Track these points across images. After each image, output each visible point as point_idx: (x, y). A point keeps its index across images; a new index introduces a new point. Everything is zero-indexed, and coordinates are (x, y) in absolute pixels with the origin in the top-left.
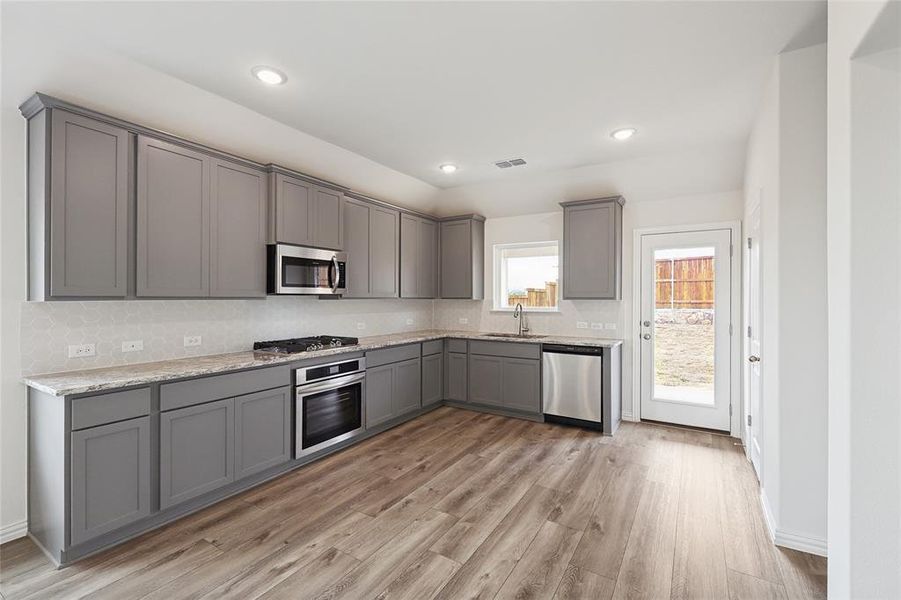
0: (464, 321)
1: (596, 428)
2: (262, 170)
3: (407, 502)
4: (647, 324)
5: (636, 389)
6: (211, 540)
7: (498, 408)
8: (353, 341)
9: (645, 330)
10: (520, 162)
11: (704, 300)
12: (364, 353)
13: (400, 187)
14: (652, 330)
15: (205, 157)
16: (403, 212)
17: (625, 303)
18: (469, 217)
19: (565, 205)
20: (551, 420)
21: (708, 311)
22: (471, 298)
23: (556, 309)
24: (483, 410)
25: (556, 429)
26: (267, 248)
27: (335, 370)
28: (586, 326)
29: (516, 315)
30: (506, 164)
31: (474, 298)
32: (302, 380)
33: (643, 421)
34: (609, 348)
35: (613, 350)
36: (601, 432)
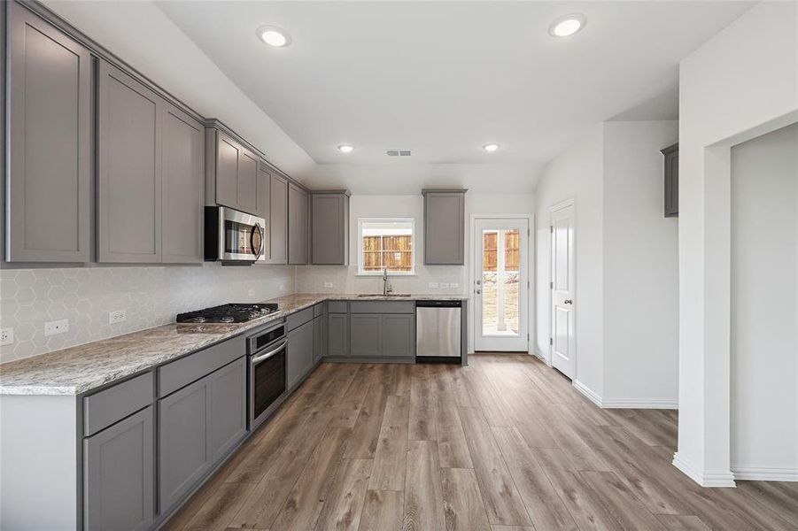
0: (329, 285)
1: (455, 362)
3: (385, 441)
4: (479, 283)
6: (240, 526)
7: (378, 358)
9: (478, 287)
10: (408, 153)
12: (284, 319)
13: (289, 156)
14: (481, 287)
16: (290, 180)
17: (464, 268)
18: (341, 192)
19: (426, 192)
20: (422, 360)
22: (343, 264)
25: (428, 368)
26: (207, 209)
27: (272, 336)
28: (437, 286)
29: (386, 278)
30: (395, 153)
31: (346, 264)
32: (253, 349)
33: (477, 352)
34: (466, 302)
35: (468, 303)
36: (460, 363)
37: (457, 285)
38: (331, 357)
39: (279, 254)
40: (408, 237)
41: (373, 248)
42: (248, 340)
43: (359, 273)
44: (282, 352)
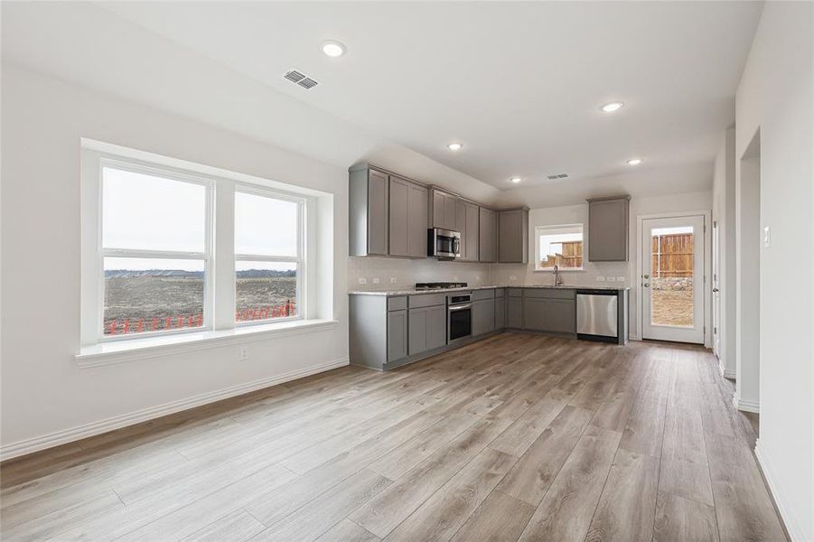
0: (513, 278)
1: (614, 341)
2: (425, 187)
4: (646, 277)
5: (639, 317)
7: (544, 332)
8: (465, 285)
9: (646, 281)
10: (564, 176)
11: (688, 270)
12: (471, 291)
14: (650, 281)
15: (408, 184)
16: (480, 206)
17: (631, 263)
19: (591, 201)
20: (583, 337)
21: (690, 279)
22: (521, 262)
23: (581, 268)
24: (532, 333)
26: (429, 230)
27: (461, 299)
28: (603, 279)
29: (556, 272)
30: (555, 177)
31: (524, 262)
32: (450, 303)
33: (645, 340)
34: (622, 291)
35: (625, 292)
36: (617, 343)
37: (623, 279)
38: (511, 328)
39: (472, 255)
40: (579, 243)
41: (576, 254)
42: (447, 297)
43: (537, 269)
44: (468, 311)
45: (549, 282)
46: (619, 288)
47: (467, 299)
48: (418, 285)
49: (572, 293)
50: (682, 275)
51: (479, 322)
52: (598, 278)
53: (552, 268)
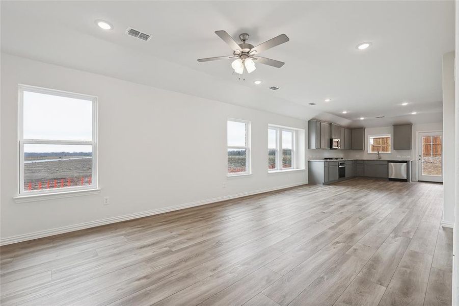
0: (357, 156)
1: (406, 181)
4: (420, 156)
5: (417, 172)
8: (342, 159)
9: (420, 158)
12: (345, 161)
14: (422, 157)
17: (413, 151)
18: (362, 128)
19: (394, 126)
20: (391, 180)
22: (362, 150)
23: (390, 152)
26: (331, 139)
27: (342, 164)
28: (400, 157)
29: (378, 154)
30: (379, 117)
32: (339, 165)
33: (419, 181)
34: (409, 161)
35: (410, 162)
36: (407, 182)
37: (409, 157)
38: (358, 176)
39: (343, 147)
42: (338, 163)
43: (369, 153)
44: (344, 168)
45: (375, 158)
46: (407, 160)
47: (344, 163)
48: (325, 159)
49: (386, 163)
50: (435, 155)
51: (348, 173)
52: (398, 156)
53: (377, 152)
